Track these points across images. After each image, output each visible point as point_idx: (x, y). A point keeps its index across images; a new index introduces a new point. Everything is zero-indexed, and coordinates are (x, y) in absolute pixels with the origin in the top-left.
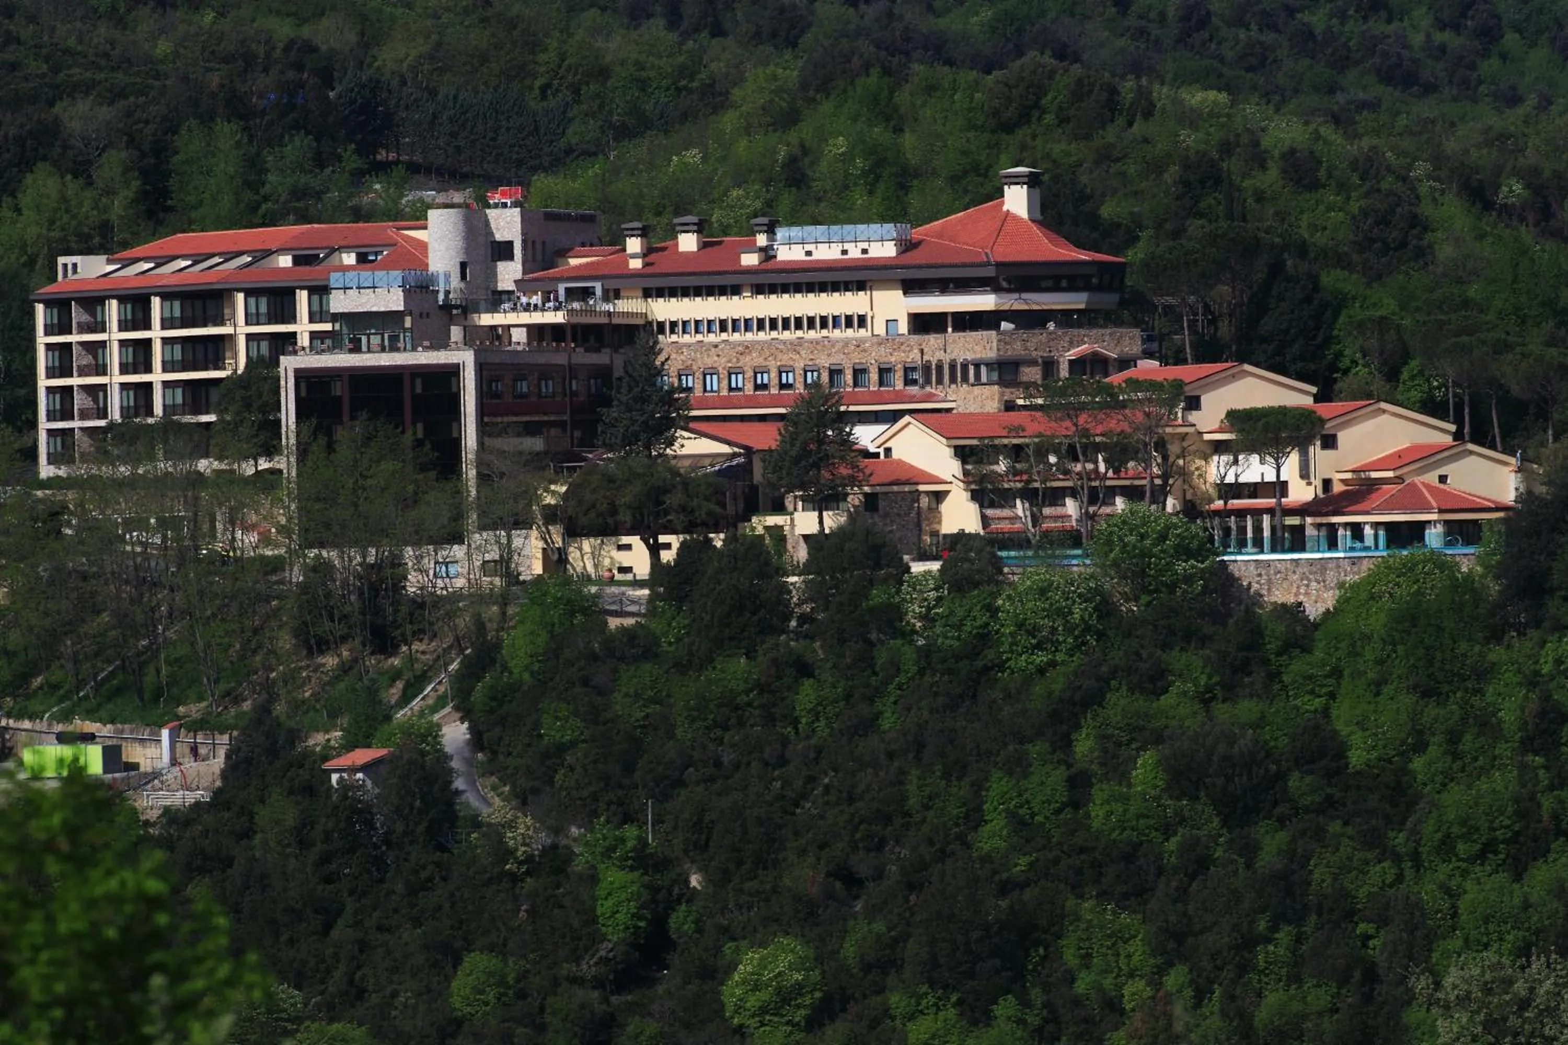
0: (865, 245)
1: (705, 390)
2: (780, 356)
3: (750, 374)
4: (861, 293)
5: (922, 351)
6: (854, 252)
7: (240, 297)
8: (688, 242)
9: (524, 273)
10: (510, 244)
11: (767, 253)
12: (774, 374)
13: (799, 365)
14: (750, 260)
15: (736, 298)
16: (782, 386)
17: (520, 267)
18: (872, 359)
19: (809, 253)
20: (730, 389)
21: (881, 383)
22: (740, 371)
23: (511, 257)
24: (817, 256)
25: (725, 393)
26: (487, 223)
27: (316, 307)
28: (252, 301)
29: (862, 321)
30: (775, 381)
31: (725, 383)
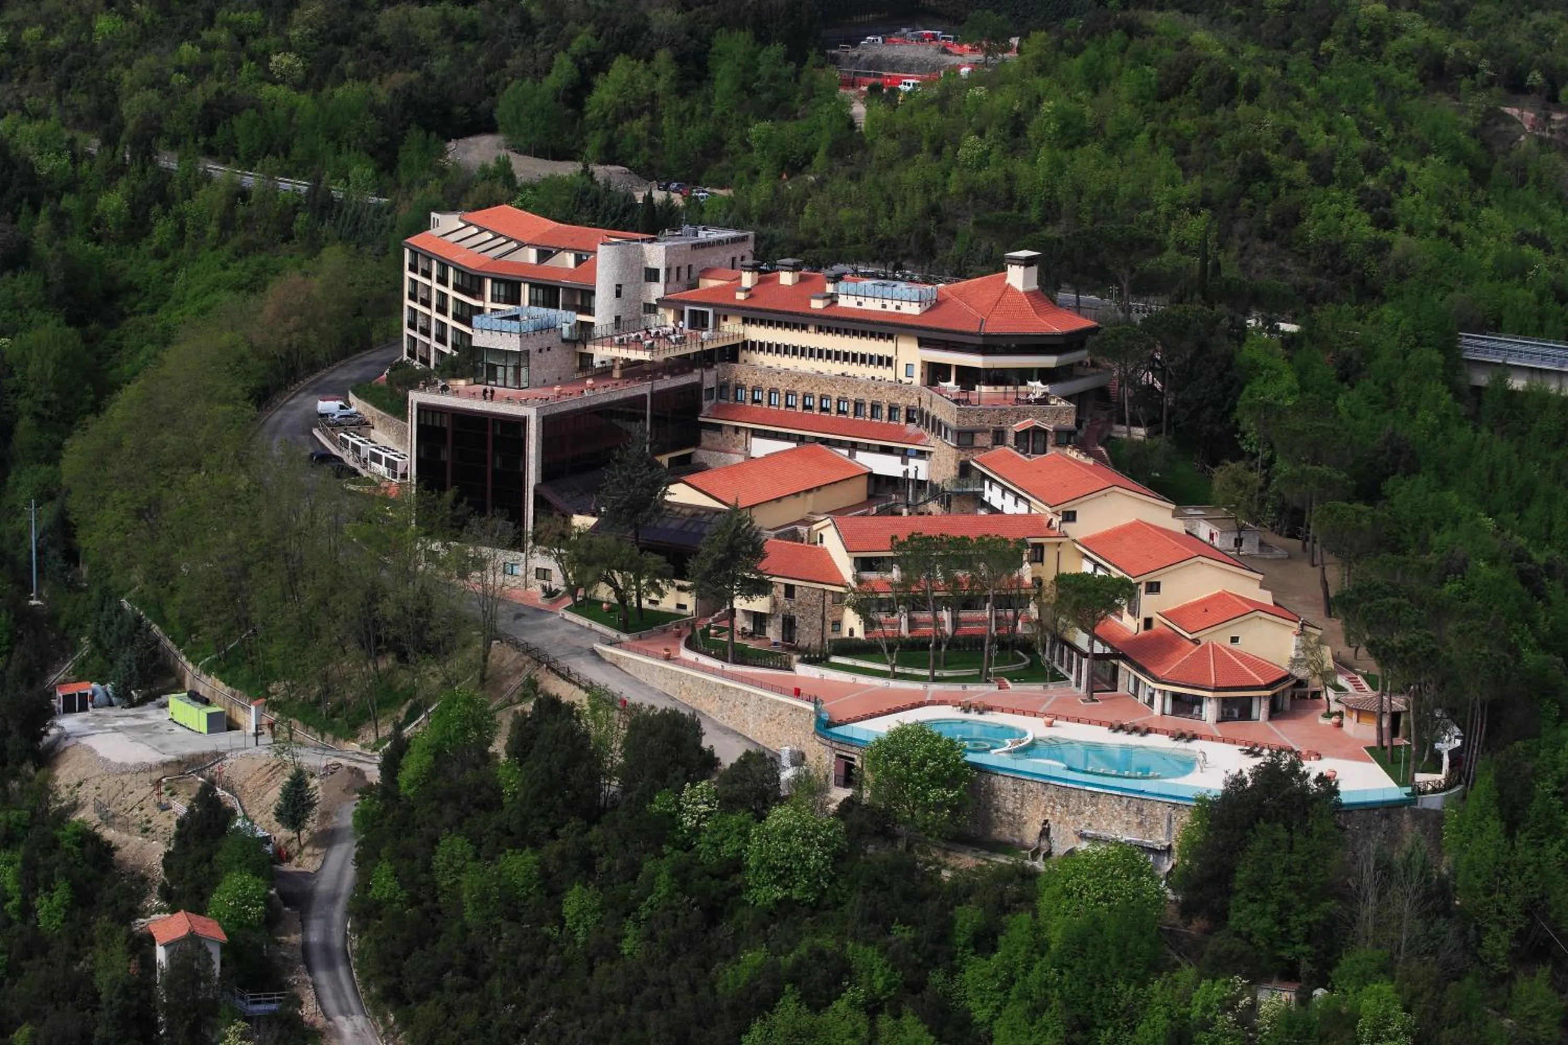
0: (898, 303)
1: (770, 404)
2: (822, 387)
3: (800, 397)
4: (890, 342)
5: (920, 399)
6: (891, 307)
7: (488, 283)
8: (786, 278)
9: (665, 294)
10: (657, 271)
11: (832, 299)
12: (817, 400)
13: (835, 397)
14: (817, 304)
15: (804, 332)
16: (822, 409)
17: (663, 288)
18: (887, 398)
19: (860, 304)
20: (787, 406)
21: (890, 418)
22: (794, 393)
23: (657, 280)
24: (865, 306)
25: (782, 408)
26: (642, 254)
27: (533, 297)
28: (496, 285)
29: (889, 361)
30: (817, 405)
31: (783, 401)
